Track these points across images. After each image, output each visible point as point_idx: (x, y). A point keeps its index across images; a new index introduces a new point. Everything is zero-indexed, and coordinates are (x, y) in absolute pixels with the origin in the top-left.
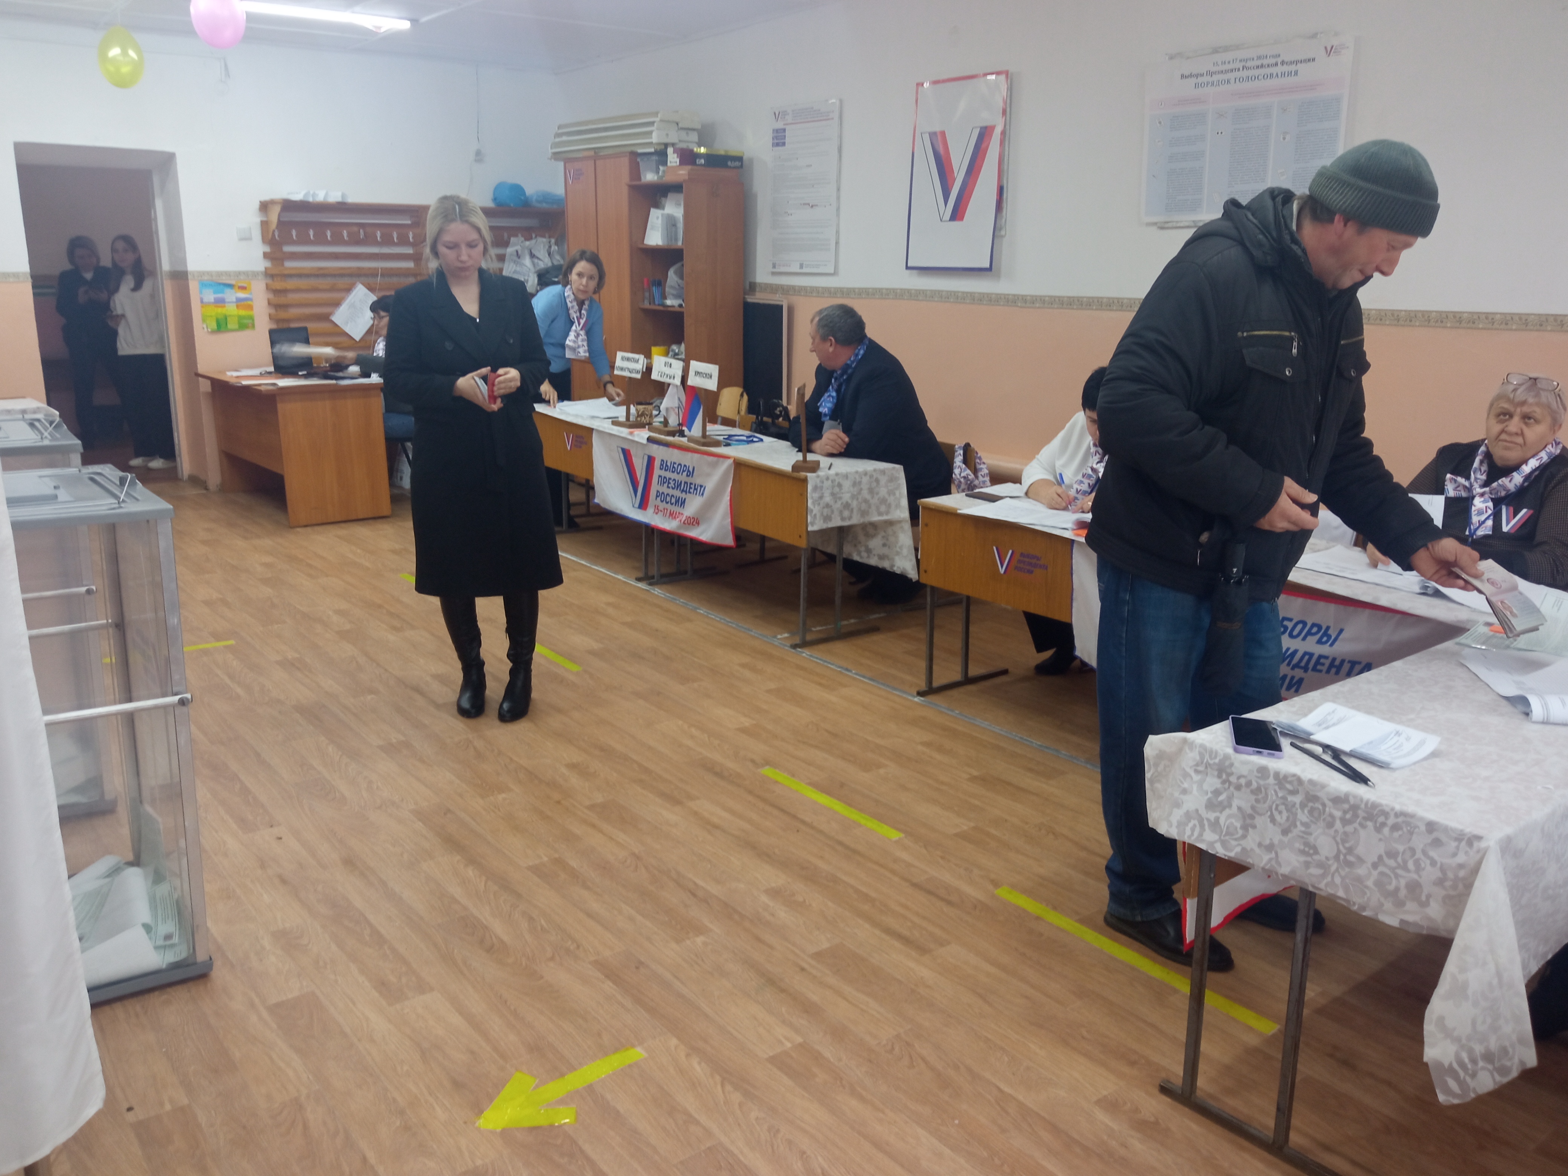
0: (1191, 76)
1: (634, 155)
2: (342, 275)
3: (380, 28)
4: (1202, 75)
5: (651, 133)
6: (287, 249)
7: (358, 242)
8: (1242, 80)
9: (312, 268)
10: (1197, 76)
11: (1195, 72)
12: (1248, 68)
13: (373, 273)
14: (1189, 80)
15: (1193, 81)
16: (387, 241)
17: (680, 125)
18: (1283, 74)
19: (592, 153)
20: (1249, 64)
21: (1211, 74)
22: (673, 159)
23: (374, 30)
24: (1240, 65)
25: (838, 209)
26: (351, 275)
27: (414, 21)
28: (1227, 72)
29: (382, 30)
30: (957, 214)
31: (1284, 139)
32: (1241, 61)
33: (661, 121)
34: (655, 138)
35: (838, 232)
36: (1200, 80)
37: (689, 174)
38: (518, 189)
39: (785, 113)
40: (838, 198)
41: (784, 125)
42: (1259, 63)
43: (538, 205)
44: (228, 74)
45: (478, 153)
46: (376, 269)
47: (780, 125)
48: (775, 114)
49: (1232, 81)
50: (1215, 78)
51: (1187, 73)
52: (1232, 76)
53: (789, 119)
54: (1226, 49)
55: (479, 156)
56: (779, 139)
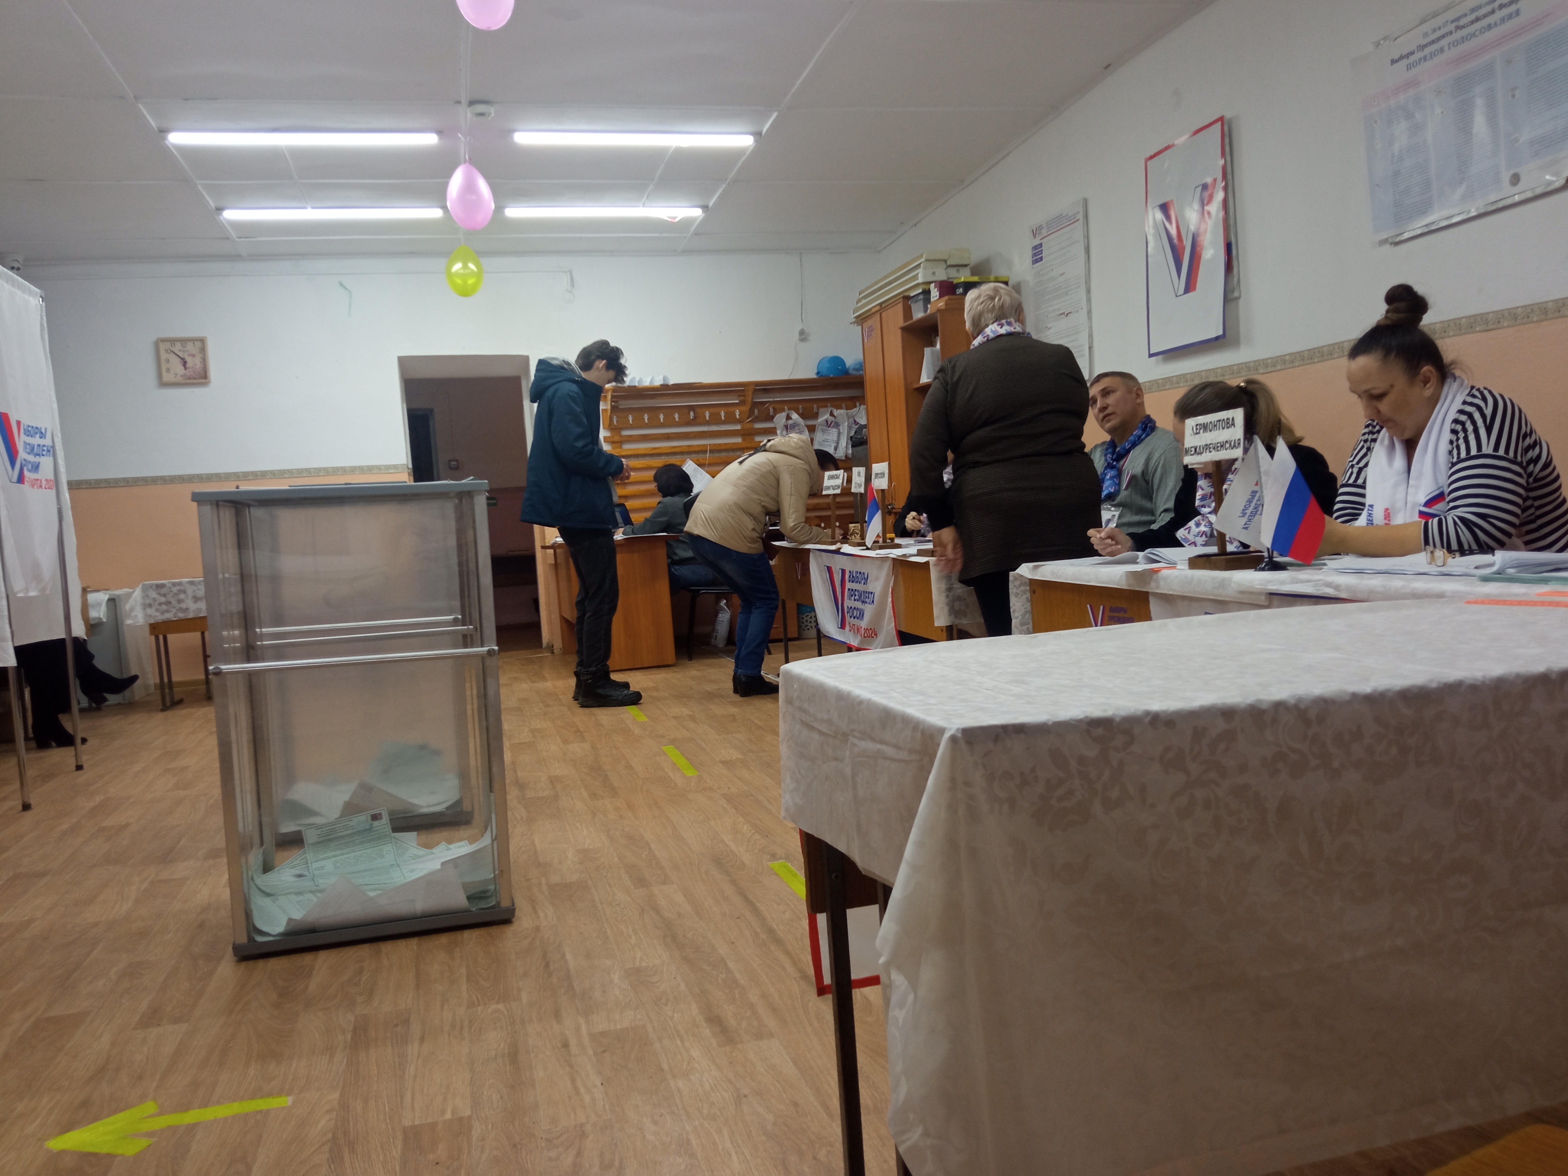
0: (1402, 58)
1: (907, 298)
2: (674, 454)
3: (675, 218)
4: (1412, 53)
5: (917, 275)
6: (625, 433)
7: (689, 423)
8: (1456, 43)
9: (647, 449)
10: (1407, 56)
11: (1405, 53)
12: (1463, 27)
13: (702, 451)
14: (1400, 62)
15: (1405, 62)
16: (715, 420)
17: (948, 263)
18: (1503, 20)
19: (878, 308)
20: (1463, 22)
21: (1422, 47)
22: (935, 293)
23: (669, 220)
24: (1451, 27)
25: (1089, 312)
26: (682, 453)
27: (705, 208)
28: (1439, 39)
29: (677, 220)
30: (1190, 286)
31: (1513, 96)
32: (1452, 22)
33: (926, 260)
34: (920, 280)
35: (1091, 336)
36: (1412, 58)
37: (946, 304)
38: (837, 361)
39: (1040, 228)
40: (1089, 300)
41: (1041, 239)
42: (1473, 17)
43: (855, 373)
44: (573, 285)
45: (802, 332)
46: (706, 446)
47: (1037, 242)
48: (1033, 231)
49: (1446, 48)
50: (1427, 51)
51: (1396, 57)
52: (1444, 42)
53: (1044, 232)
54: (1435, 15)
55: (803, 336)
56: (1037, 256)
